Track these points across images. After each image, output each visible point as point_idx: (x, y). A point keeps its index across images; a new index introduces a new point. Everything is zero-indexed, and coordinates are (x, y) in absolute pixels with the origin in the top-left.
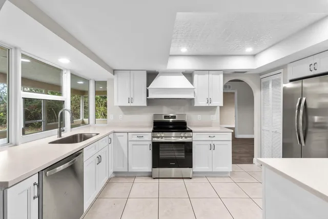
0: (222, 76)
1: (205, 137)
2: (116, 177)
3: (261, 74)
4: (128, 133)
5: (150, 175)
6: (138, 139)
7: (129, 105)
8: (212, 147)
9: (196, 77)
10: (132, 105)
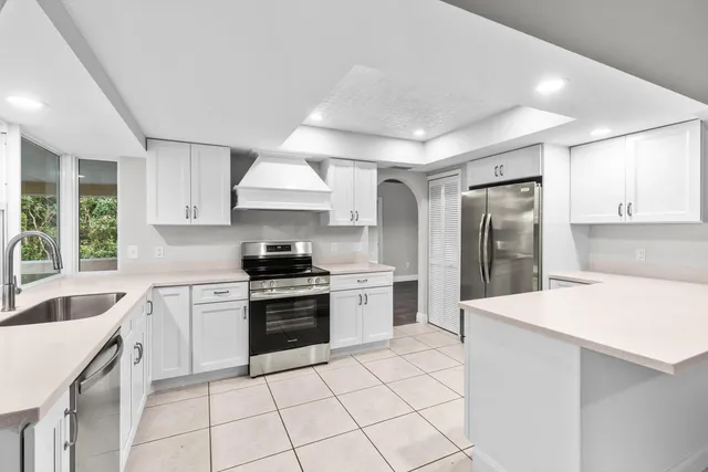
0: (375, 172)
1: (351, 282)
2: (157, 393)
3: (428, 174)
4: (191, 286)
5: (246, 372)
6: (216, 298)
7: (187, 222)
8: (363, 300)
9: (332, 170)
10: (194, 222)
